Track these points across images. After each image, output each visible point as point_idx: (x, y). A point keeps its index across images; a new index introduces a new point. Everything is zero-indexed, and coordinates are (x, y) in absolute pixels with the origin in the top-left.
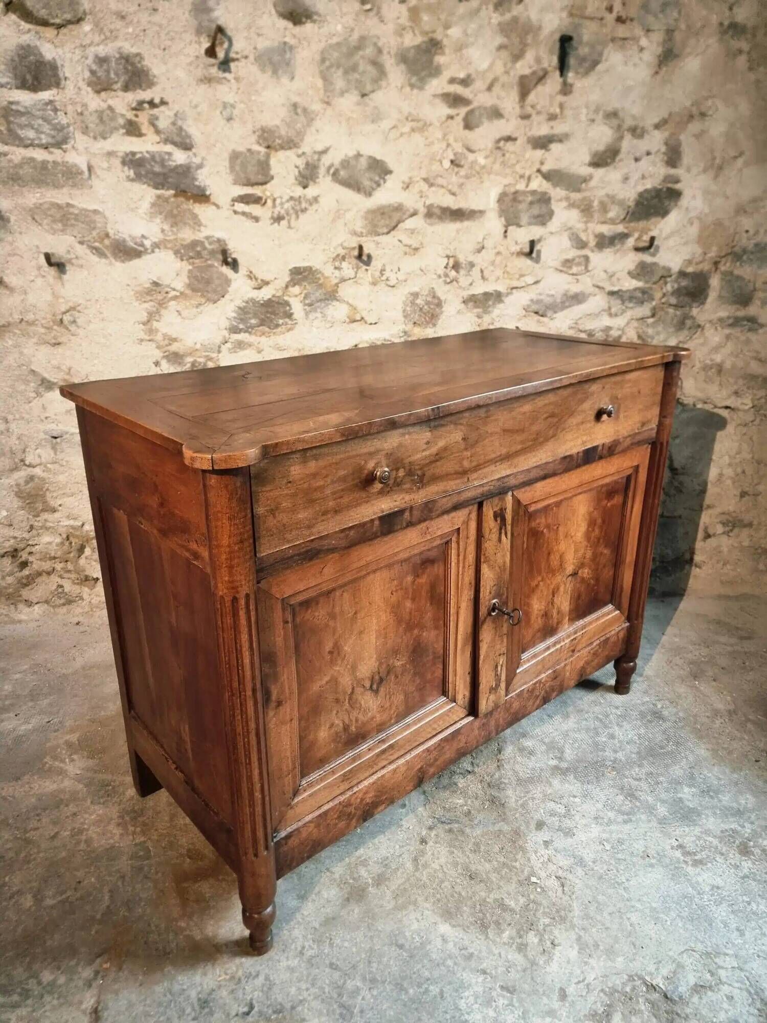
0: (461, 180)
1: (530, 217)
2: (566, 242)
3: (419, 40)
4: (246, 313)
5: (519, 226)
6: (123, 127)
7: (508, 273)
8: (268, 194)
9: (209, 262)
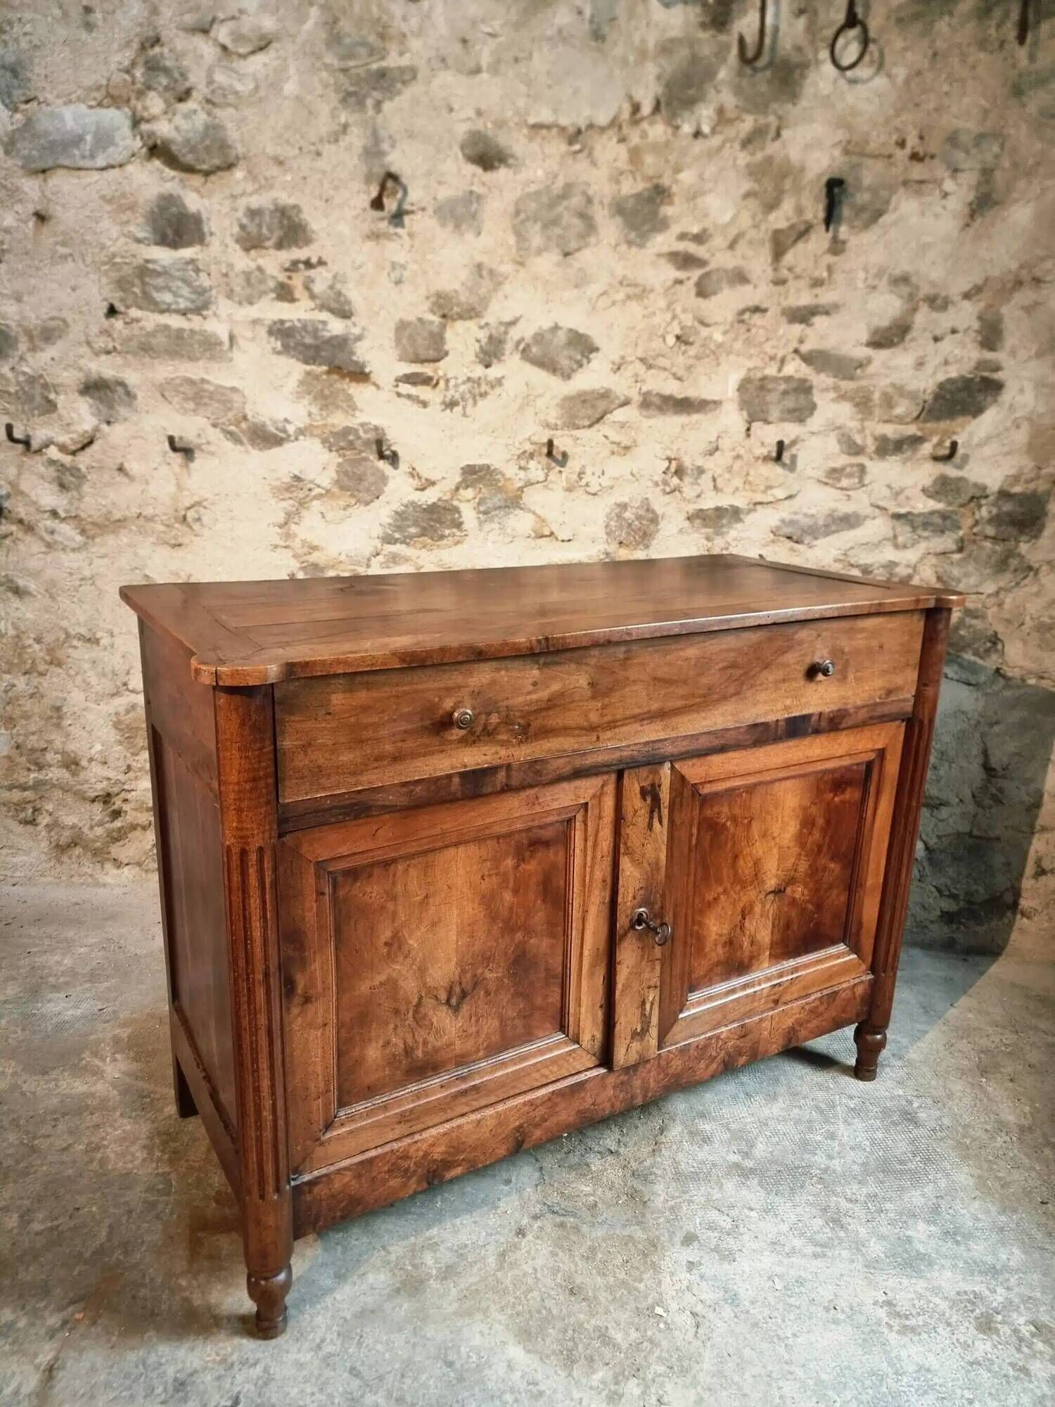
0: (691, 361)
1: (782, 412)
2: (832, 444)
3: (640, 186)
4: (406, 519)
5: (767, 422)
6: (272, 291)
7: (750, 483)
8: (441, 373)
9: (364, 455)
